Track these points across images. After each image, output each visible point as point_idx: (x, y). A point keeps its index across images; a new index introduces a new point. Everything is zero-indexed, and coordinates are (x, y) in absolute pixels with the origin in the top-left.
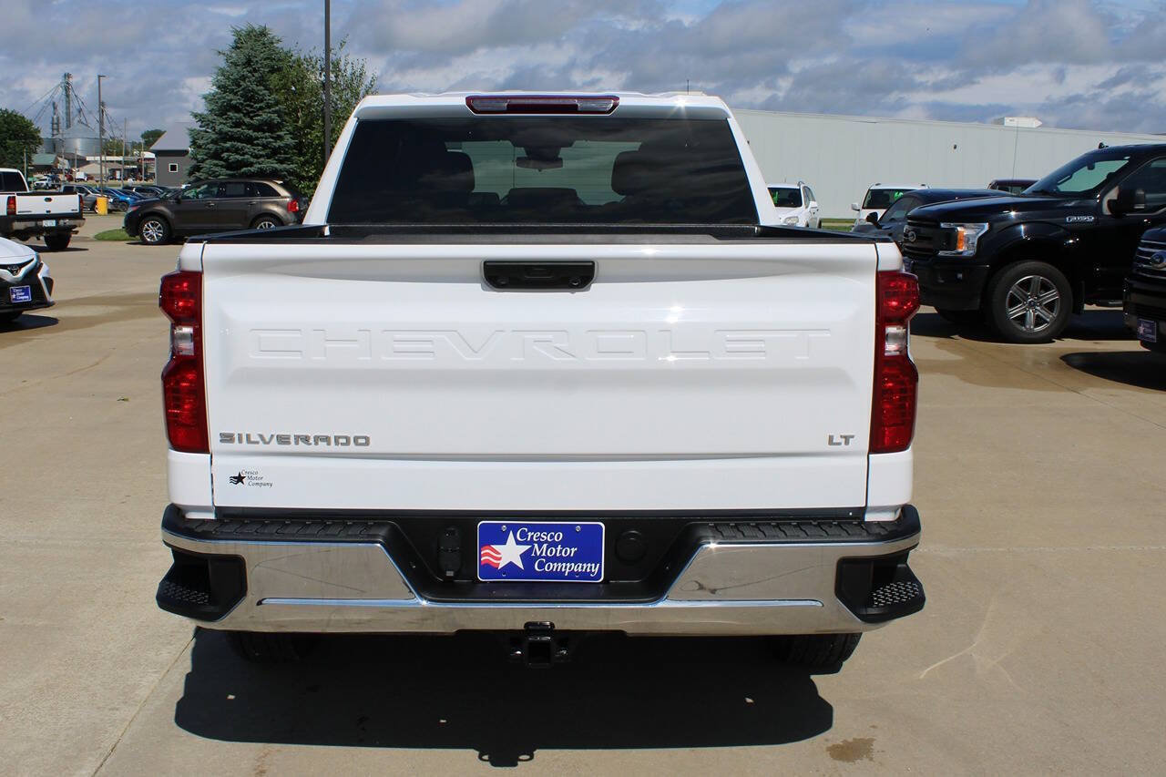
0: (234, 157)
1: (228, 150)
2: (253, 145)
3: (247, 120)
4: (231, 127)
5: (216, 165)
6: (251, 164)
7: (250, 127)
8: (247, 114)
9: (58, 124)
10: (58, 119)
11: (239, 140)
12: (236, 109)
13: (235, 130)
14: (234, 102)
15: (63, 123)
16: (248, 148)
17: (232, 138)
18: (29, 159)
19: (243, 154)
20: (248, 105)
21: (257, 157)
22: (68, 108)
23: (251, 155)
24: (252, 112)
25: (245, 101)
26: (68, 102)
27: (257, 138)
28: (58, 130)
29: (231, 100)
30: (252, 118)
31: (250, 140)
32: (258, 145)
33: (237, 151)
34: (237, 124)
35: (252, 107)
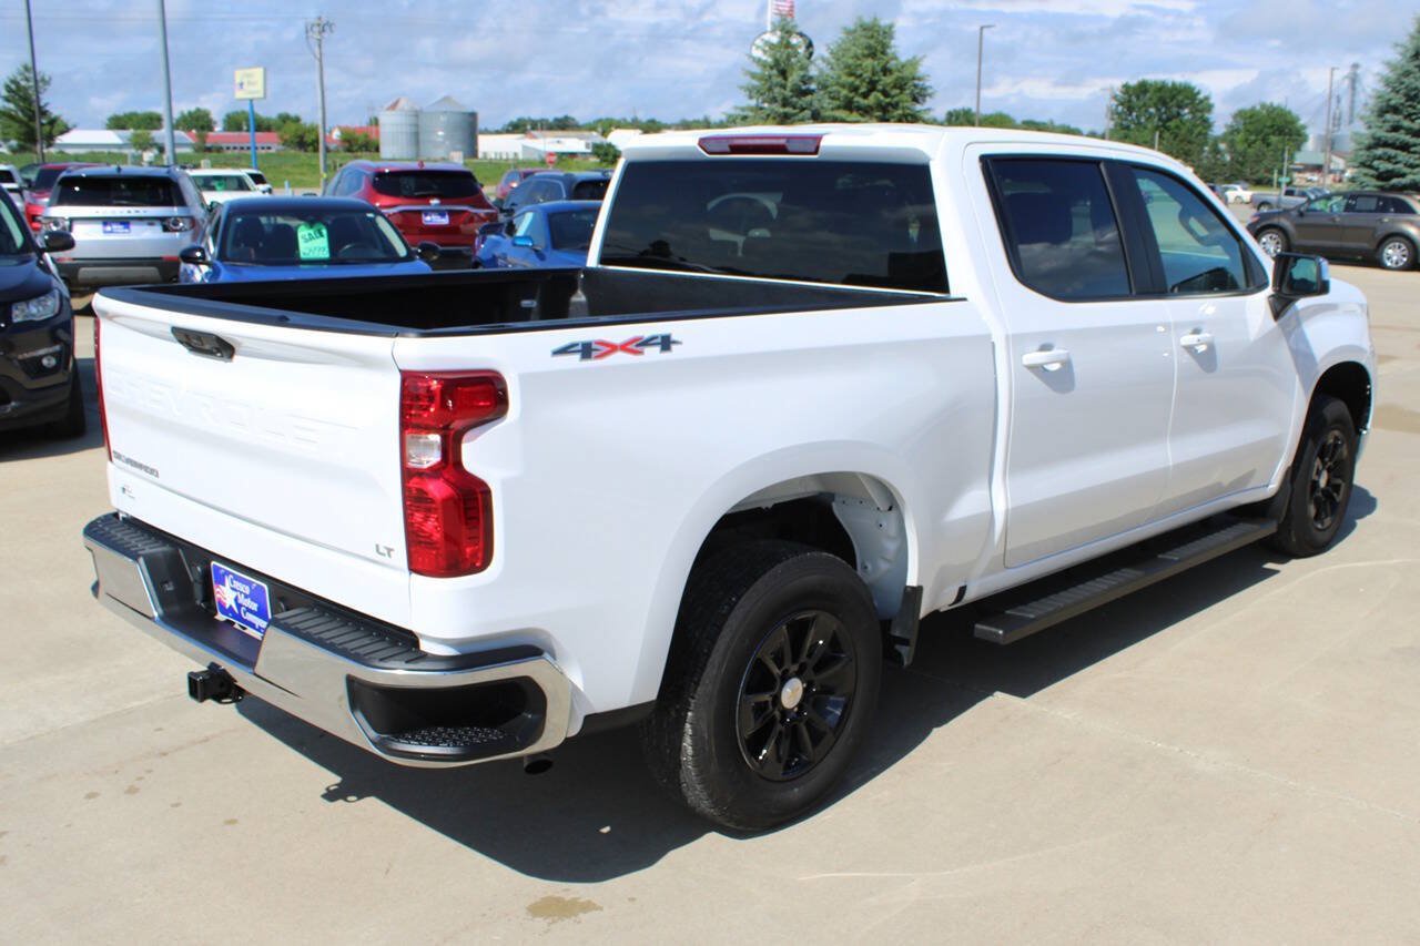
0: (1384, 166)
1: (1380, 158)
2: (1409, 152)
3: (1406, 123)
4: (1387, 131)
5: (1366, 175)
6: (1403, 175)
7: (1409, 131)
8: (1408, 116)
9: (1340, 119)
10: (1340, 114)
11: (1393, 146)
12: (1396, 110)
13: (1393, 134)
14: (1393, 102)
15: (1345, 117)
16: (1402, 156)
17: (1386, 144)
18: (1292, 157)
19: (1396, 163)
20: (1410, 106)
21: (1412, 166)
22: (1353, 102)
23: (1405, 165)
24: (1414, 114)
25: (1407, 101)
26: (1353, 95)
27: (1415, 145)
28: (1339, 125)
29: (1390, 100)
30: (1413, 121)
31: (1405, 147)
32: (1415, 153)
33: (1389, 159)
34: (1395, 129)
35: (1414, 108)
